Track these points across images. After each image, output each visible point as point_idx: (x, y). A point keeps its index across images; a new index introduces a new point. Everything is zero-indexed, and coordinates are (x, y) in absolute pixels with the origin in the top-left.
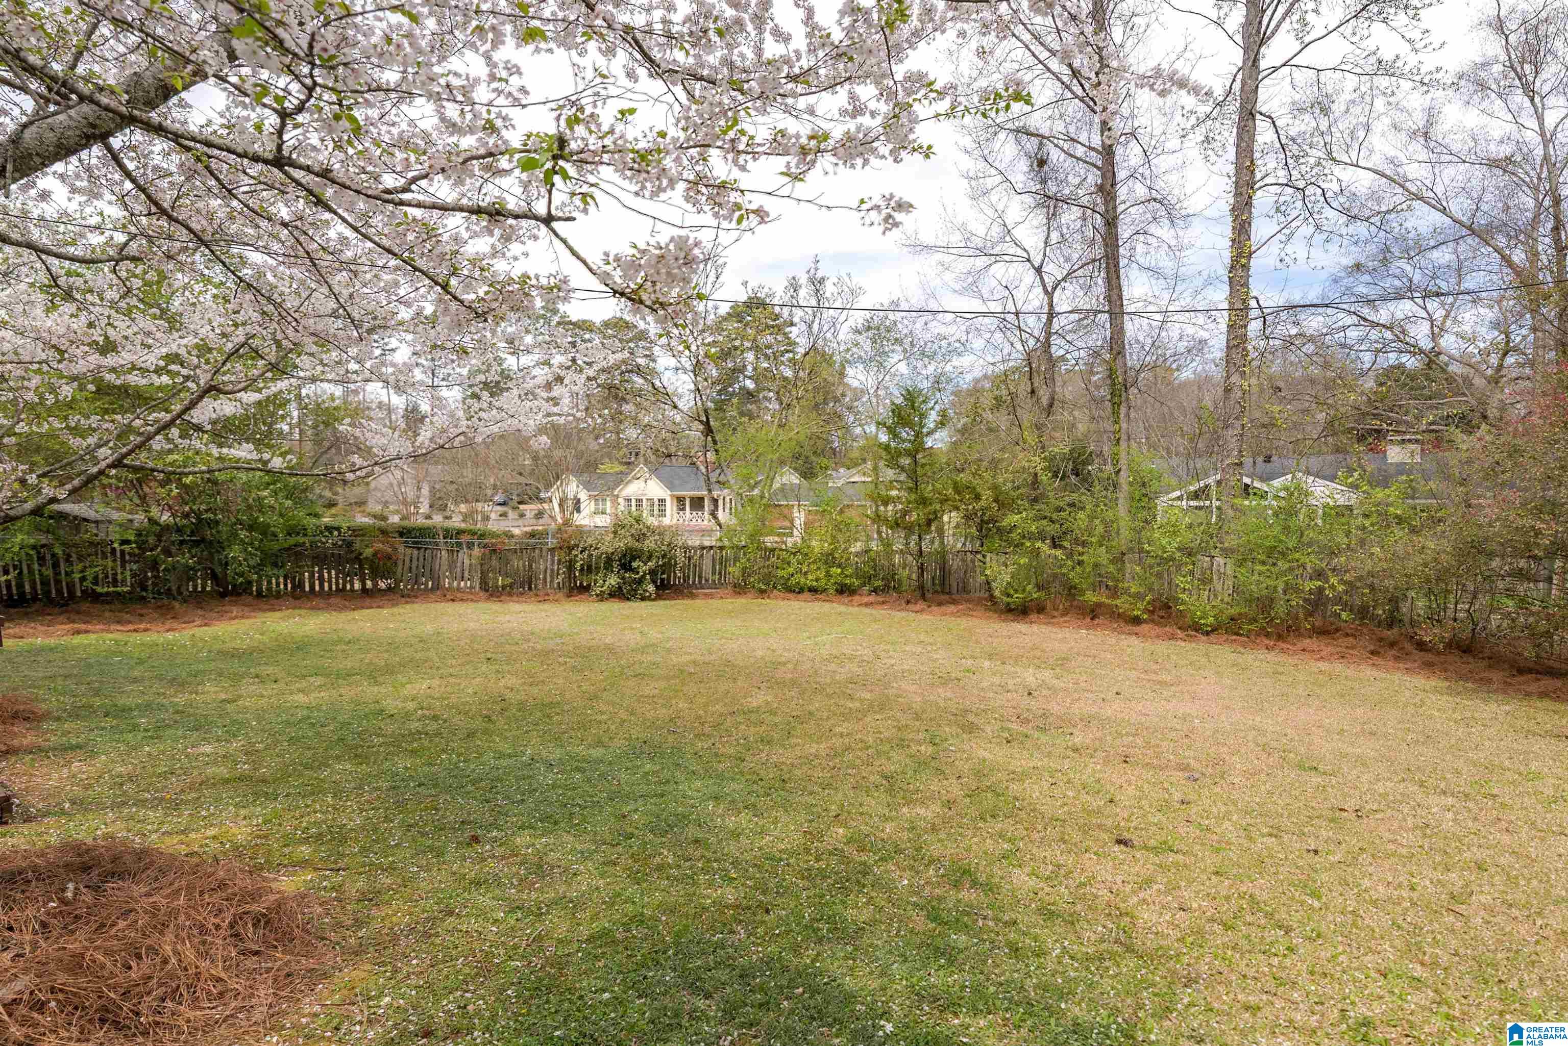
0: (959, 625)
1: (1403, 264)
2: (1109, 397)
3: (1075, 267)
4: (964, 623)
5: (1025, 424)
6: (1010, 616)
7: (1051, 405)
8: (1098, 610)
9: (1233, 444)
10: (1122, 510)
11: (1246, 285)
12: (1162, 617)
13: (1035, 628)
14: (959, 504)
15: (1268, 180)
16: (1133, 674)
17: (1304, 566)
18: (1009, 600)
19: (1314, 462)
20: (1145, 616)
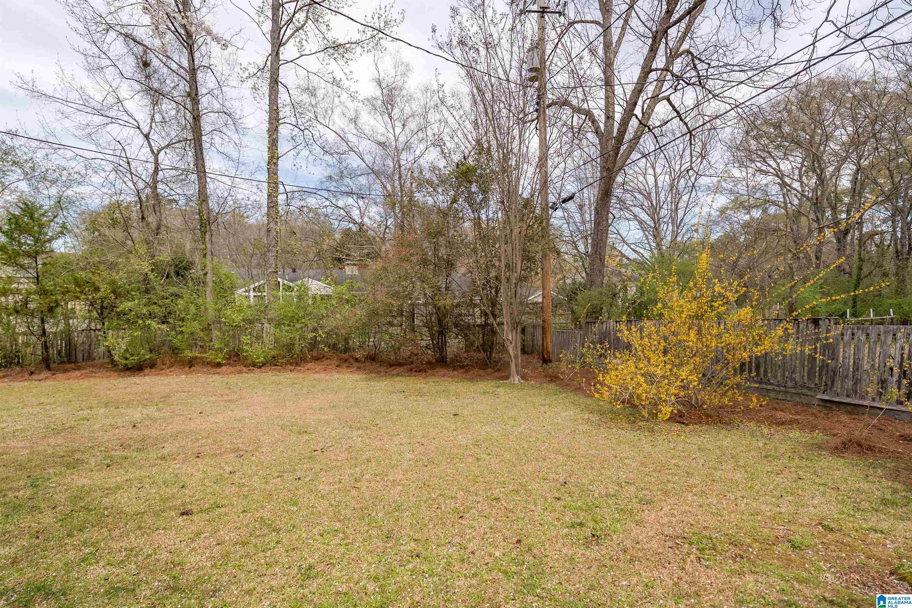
0: (81, 385)
1: (348, 180)
2: (199, 227)
3: (174, 141)
4: (85, 383)
5: (137, 240)
6: (128, 373)
7: (158, 228)
8: (194, 362)
9: (272, 261)
10: (209, 299)
11: (276, 174)
12: (235, 361)
13: (147, 379)
14: (79, 294)
15: (286, 120)
16: (213, 399)
17: (306, 325)
18: (127, 362)
19: (312, 272)
20: (224, 362)
